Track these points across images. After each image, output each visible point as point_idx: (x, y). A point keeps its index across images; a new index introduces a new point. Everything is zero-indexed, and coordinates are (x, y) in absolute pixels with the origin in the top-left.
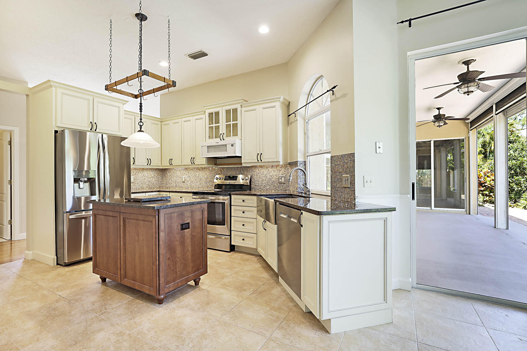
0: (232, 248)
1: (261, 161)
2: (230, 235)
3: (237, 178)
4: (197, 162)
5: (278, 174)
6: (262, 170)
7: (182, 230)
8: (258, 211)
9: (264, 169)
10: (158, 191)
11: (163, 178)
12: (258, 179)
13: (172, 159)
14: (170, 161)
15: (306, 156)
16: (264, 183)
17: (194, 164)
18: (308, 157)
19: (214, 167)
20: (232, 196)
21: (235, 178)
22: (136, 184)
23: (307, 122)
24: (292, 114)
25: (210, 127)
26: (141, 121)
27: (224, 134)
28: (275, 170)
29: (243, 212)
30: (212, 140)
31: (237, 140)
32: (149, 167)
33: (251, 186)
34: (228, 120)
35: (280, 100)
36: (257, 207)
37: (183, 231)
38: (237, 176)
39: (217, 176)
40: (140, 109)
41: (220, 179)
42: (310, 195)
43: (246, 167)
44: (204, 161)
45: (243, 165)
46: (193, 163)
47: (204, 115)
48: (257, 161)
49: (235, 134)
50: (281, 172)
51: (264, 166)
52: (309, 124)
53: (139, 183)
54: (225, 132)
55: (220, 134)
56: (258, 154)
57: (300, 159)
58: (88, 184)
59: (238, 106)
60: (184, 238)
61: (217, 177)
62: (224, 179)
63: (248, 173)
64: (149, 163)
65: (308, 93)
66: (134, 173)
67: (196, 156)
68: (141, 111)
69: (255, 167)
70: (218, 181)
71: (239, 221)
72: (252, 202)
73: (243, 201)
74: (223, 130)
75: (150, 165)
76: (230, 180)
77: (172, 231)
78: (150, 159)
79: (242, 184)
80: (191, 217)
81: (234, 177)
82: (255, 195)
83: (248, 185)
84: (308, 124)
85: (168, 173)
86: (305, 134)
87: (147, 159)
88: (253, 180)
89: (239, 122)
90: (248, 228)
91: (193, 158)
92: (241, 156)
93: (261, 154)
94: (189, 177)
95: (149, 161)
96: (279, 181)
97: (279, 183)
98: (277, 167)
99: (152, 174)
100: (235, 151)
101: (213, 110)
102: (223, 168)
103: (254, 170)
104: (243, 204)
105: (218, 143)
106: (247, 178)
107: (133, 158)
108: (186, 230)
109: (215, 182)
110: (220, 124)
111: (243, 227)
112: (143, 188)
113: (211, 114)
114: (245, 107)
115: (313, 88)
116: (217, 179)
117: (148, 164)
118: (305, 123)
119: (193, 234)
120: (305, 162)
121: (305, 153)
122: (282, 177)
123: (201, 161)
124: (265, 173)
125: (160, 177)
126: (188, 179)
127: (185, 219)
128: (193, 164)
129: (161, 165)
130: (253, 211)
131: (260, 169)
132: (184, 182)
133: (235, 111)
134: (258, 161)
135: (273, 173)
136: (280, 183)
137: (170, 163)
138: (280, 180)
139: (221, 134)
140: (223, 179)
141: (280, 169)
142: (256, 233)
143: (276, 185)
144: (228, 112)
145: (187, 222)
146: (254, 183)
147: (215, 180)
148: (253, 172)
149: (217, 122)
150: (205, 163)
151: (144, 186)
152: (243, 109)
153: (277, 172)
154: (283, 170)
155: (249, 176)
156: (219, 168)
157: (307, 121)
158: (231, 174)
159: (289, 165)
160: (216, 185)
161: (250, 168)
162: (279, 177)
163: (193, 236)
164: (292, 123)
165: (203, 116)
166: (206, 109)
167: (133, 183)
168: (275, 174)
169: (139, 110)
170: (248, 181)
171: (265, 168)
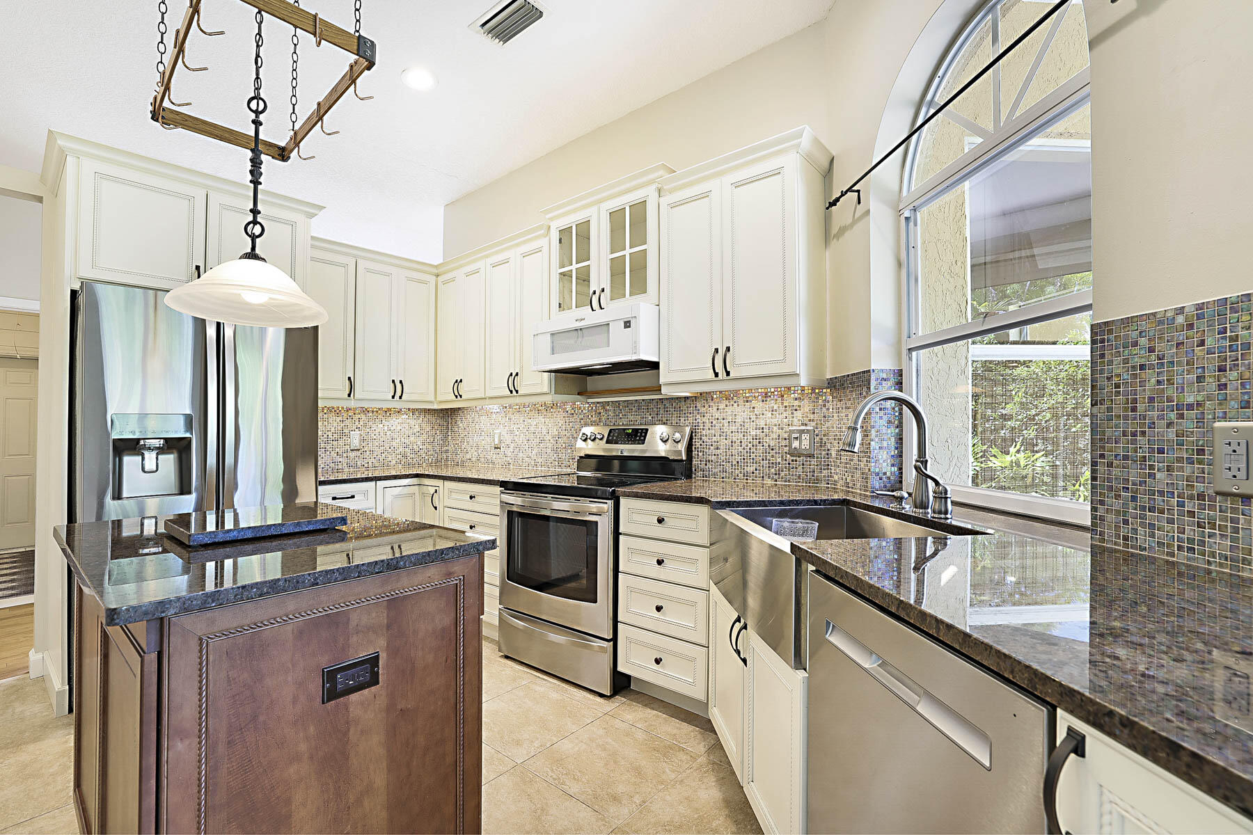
0: (621, 684)
1: (728, 374)
2: (615, 639)
3: (645, 437)
4: (526, 385)
5: (785, 420)
6: (729, 409)
7: (329, 700)
8: (712, 561)
9: (736, 405)
10: (417, 476)
11: (446, 437)
12: (714, 439)
13: (461, 381)
14: (456, 384)
15: (905, 352)
16: (735, 452)
17: (517, 392)
18: (914, 353)
19: (580, 402)
20: (623, 501)
21: (638, 436)
22: (368, 453)
23: (907, 219)
24: (846, 192)
25: (563, 274)
26: (255, 217)
27: (603, 290)
28: (776, 407)
29: (660, 562)
30: (566, 313)
31: (643, 308)
32: (396, 404)
33: (691, 461)
34: (616, 244)
35: (799, 145)
36: (711, 545)
37: (337, 705)
38: (647, 430)
39: (588, 430)
40: (251, 172)
41: (594, 440)
42: (946, 513)
43: (677, 398)
44: (544, 383)
45: (666, 391)
46: (513, 390)
47: (547, 238)
48: (711, 375)
49: (640, 286)
50: (798, 414)
51: (736, 392)
52: (916, 225)
53: (378, 451)
54: (606, 284)
55: (591, 292)
56: (717, 350)
57: (881, 361)
58: (171, 456)
59: (649, 193)
60: (346, 733)
61: (584, 434)
62: (605, 439)
63: (682, 419)
64: (398, 393)
65: (917, 96)
66: (361, 423)
67: (522, 367)
68: (256, 183)
69: (704, 397)
70: (587, 445)
71: (645, 593)
72: (692, 525)
73: (660, 521)
74: (600, 278)
75: (400, 397)
76: (624, 444)
77: (261, 718)
78: (401, 382)
79: (663, 454)
80: (389, 627)
81: (635, 431)
82: (701, 501)
83: (682, 461)
84: (911, 224)
85: (459, 423)
86: (900, 264)
87: (393, 381)
88: (697, 443)
89: (651, 247)
90: (675, 619)
91: (514, 375)
92: (655, 359)
93: (728, 349)
94: (512, 432)
95: (398, 388)
96: (790, 446)
97: (792, 455)
98: (782, 396)
99: (416, 423)
100: (635, 342)
101: (571, 220)
102: (604, 404)
103: (702, 410)
104: (659, 531)
105: (581, 320)
106: (677, 436)
107: (349, 378)
108: (354, 697)
109: (580, 449)
110: (592, 262)
111: (656, 614)
112: (386, 465)
113: (565, 233)
114: (671, 191)
115: (940, 73)
116: (585, 440)
117: (393, 397)
118: (899, 221)
119: (402, 705)
120: (900, 373)
121: (899, 342)
122: (802, 432)
123: (537, 383)
124: (739, 420)
125: (438, 432)
126: (507, 438)
127: (353, 640)
128: (514, 392)
129: (436, 398)
130: (693, 561)
131: (722, 406)
132: (497, 448)
133: (639, 210)
134: (716, 375)
135: (768, 419)
136: (795, 453)
137: (456, 394)
138: (796, 444)
139: (594, 293)
140: (601, 439)
141: (796, 403)
142: (704, 642)
143: (779, 460)
144: (616, 217)
145: (364, 653)
146: (700, 454)
147: (580, 444)
148: (698, 416)
149: (584, 255)
150: (546, 389)
151: (390, 459)
152: (665, 201)
153: (784, 415)
154: (806, 406)
155: (688, 430)
156: (593, 403)
157: (907, 214)
158: (630, 421)
159: (827, 388)
160: (581, 457)
161: (689, 401)
162: (792, 432)
163: (398, 717)
164: (843, 230)
165: (543, 242)
166: (551, 219)
167: (359, 450)
168: (775, 421)
169: (250, 177)
170: (682, 447)
171: (741, 402)
